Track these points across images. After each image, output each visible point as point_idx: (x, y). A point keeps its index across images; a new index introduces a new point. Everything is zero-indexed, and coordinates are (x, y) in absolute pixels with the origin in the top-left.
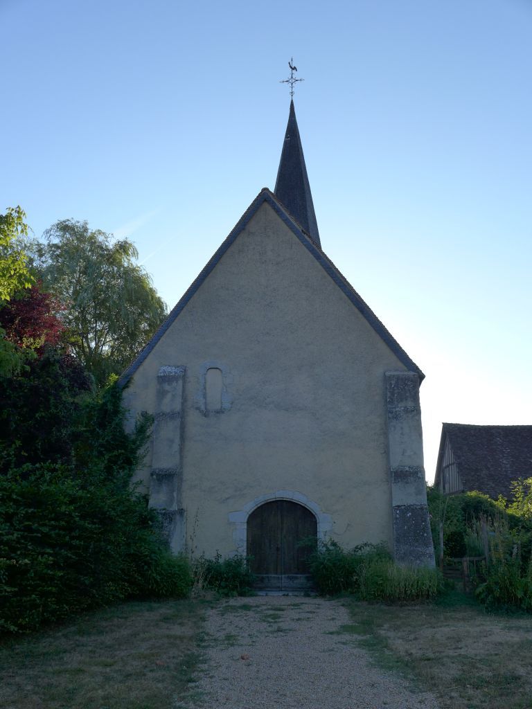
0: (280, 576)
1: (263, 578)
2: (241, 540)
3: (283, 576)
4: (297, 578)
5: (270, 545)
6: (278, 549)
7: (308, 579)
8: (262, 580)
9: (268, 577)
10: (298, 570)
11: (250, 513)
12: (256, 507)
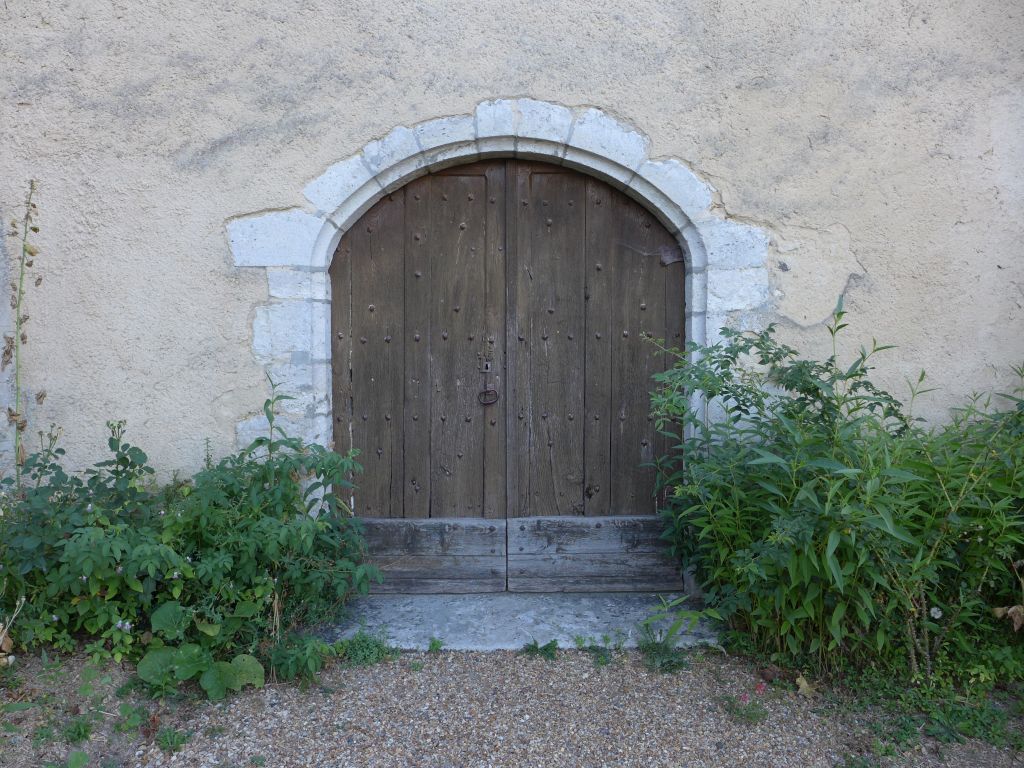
0: (500, 524)
1: (414, 533)
2: (302, 358)
3: (514, 523)
4: (580, 533)
5: (449, 380)
6: (487, 399)
7: (633, 537)
8: (412, 541)
9: (441, 530)
10: (588, 494)
11: (340, 221)
12: (374, 190)
